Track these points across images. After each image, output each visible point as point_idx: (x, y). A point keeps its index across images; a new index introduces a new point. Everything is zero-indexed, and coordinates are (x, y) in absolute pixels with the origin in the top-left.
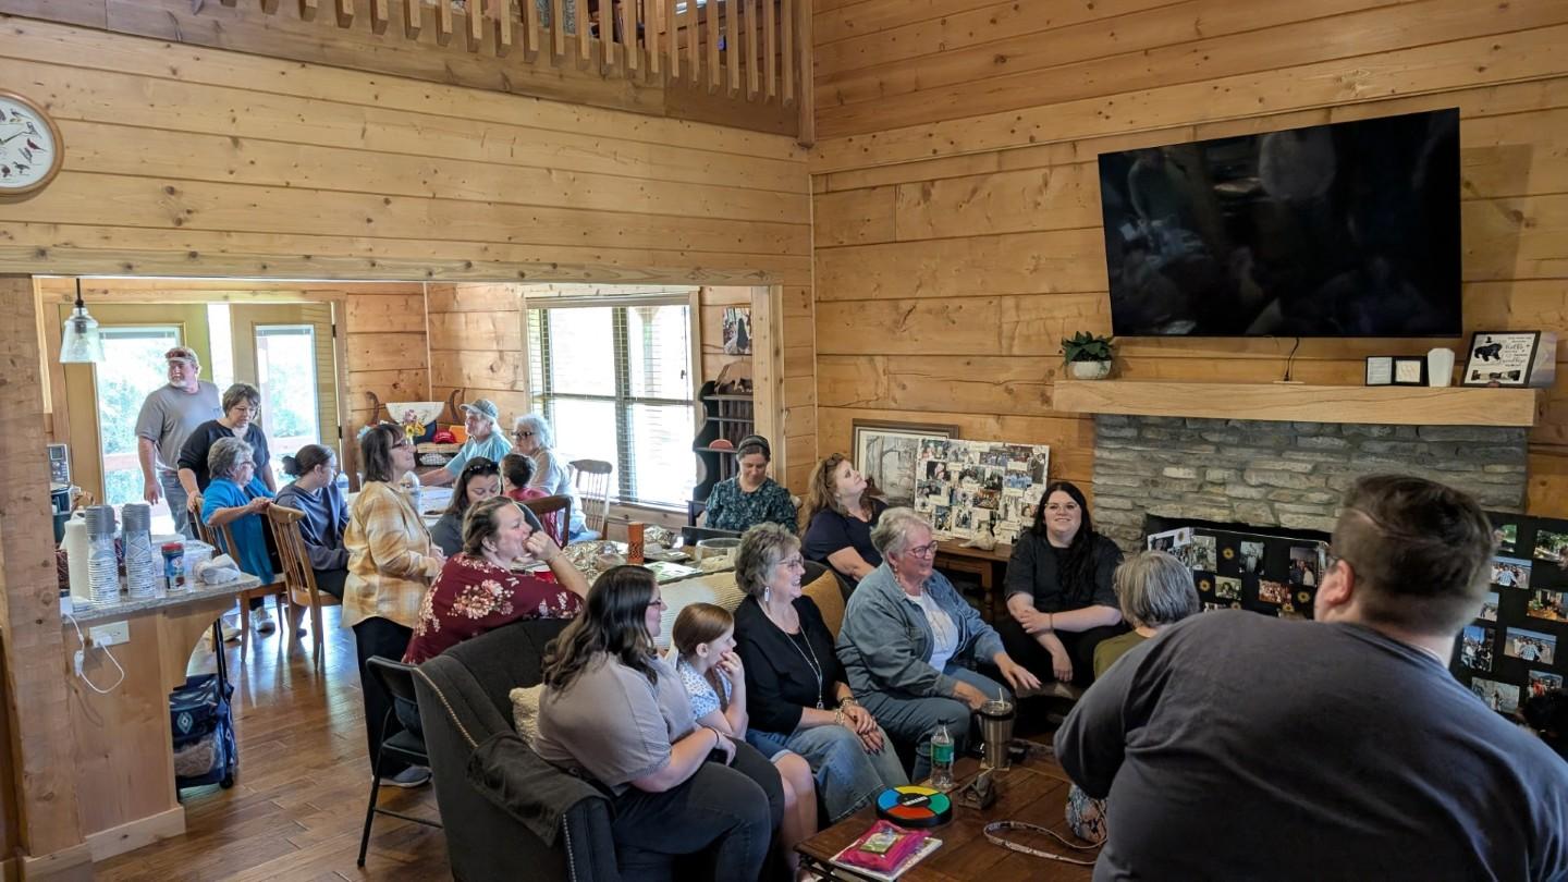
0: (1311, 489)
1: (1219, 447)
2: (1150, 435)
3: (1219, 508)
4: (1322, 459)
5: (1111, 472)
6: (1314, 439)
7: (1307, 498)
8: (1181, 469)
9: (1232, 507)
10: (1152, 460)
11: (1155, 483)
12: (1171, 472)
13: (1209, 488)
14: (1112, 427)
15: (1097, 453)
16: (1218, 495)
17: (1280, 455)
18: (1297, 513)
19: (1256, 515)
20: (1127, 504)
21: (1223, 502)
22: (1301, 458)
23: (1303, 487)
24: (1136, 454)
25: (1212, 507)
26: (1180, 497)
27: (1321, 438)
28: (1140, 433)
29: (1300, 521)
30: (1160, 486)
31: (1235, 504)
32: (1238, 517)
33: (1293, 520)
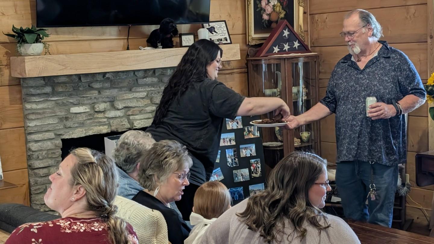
0: (146, 106)
1: (99, 91)
2: (60, 89)
3: (103, 125)
4: (149, 89)
5: (39, 116)
6: (145, 79)
7: (145, 110)
8: (81, 107)
9: (109, 123)
10: (64, 104)
11: (67, 119)
12: (74, 110)
13: (97, 115)
14: (37, 87)
15: (28, 106)
16: (101, 118)
17: (131, 90)
18: (141, 119)
19: (122, 125)
20: (51, 135)
21: (105, 122)
22: (140, 90)
23: (142, 105)
24: (53, 102)
25: (100, 126)
26: (83, 123)
27: (148, 78)
28: (53, 89)
29: (142, 123)
30: (70, 120)
31: (111, 121)
32: (114, 128)
33: (139, 123)
